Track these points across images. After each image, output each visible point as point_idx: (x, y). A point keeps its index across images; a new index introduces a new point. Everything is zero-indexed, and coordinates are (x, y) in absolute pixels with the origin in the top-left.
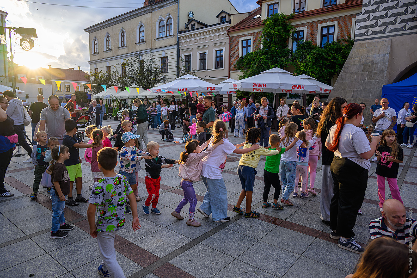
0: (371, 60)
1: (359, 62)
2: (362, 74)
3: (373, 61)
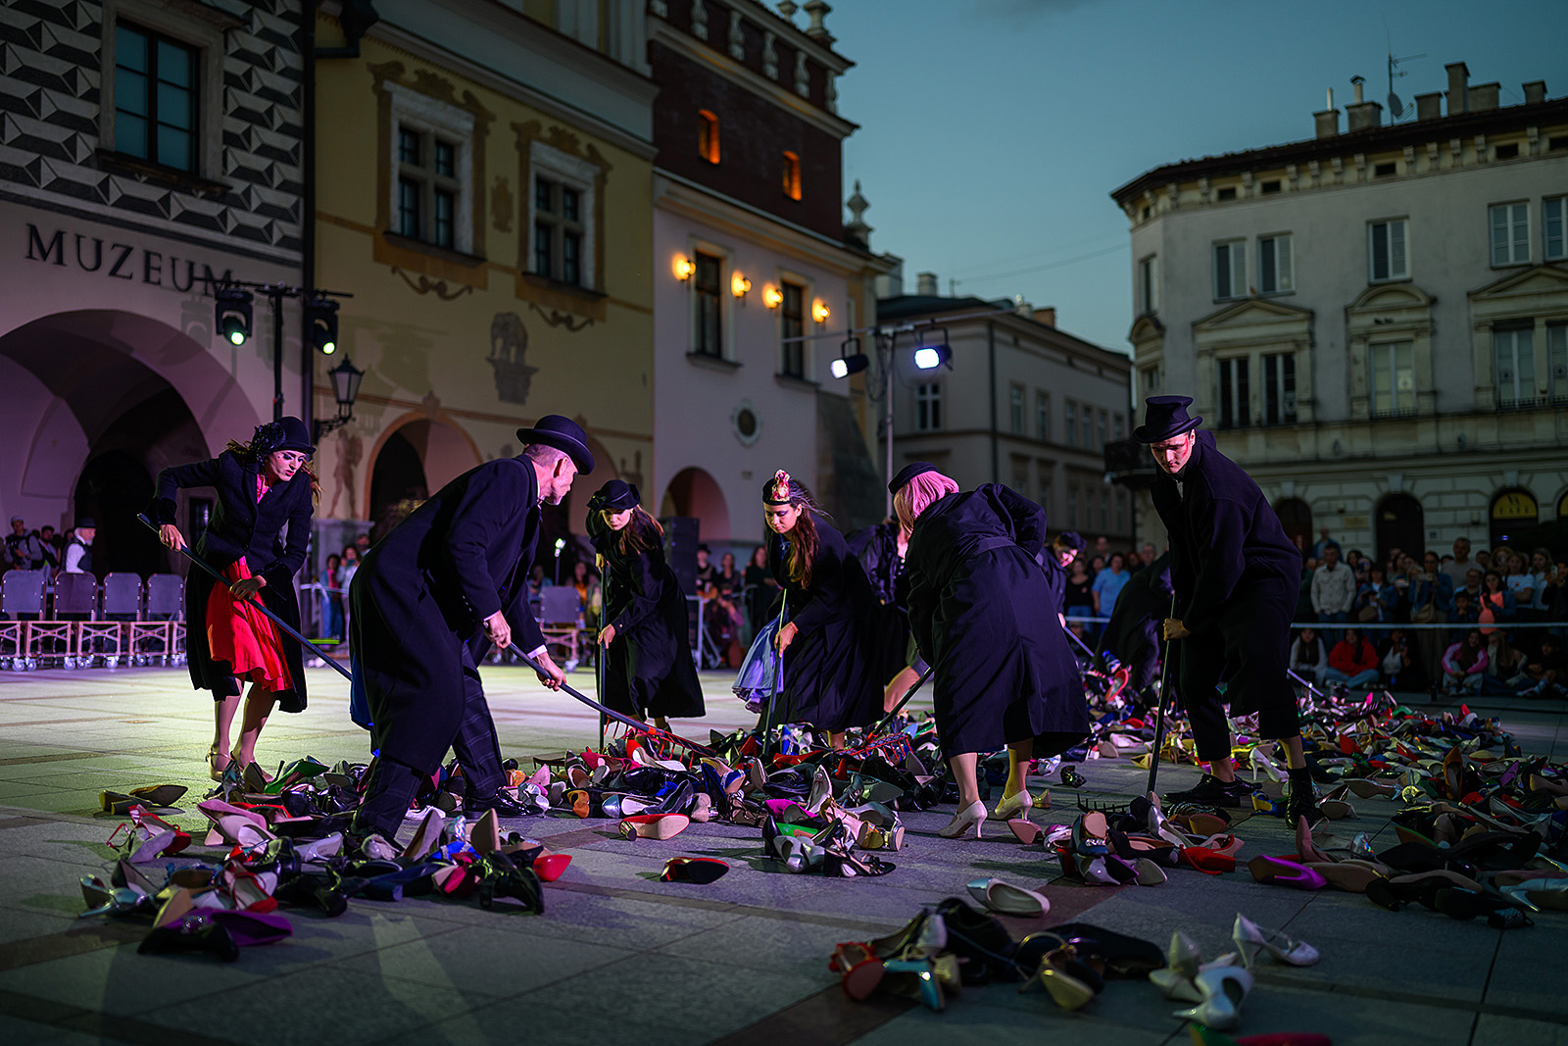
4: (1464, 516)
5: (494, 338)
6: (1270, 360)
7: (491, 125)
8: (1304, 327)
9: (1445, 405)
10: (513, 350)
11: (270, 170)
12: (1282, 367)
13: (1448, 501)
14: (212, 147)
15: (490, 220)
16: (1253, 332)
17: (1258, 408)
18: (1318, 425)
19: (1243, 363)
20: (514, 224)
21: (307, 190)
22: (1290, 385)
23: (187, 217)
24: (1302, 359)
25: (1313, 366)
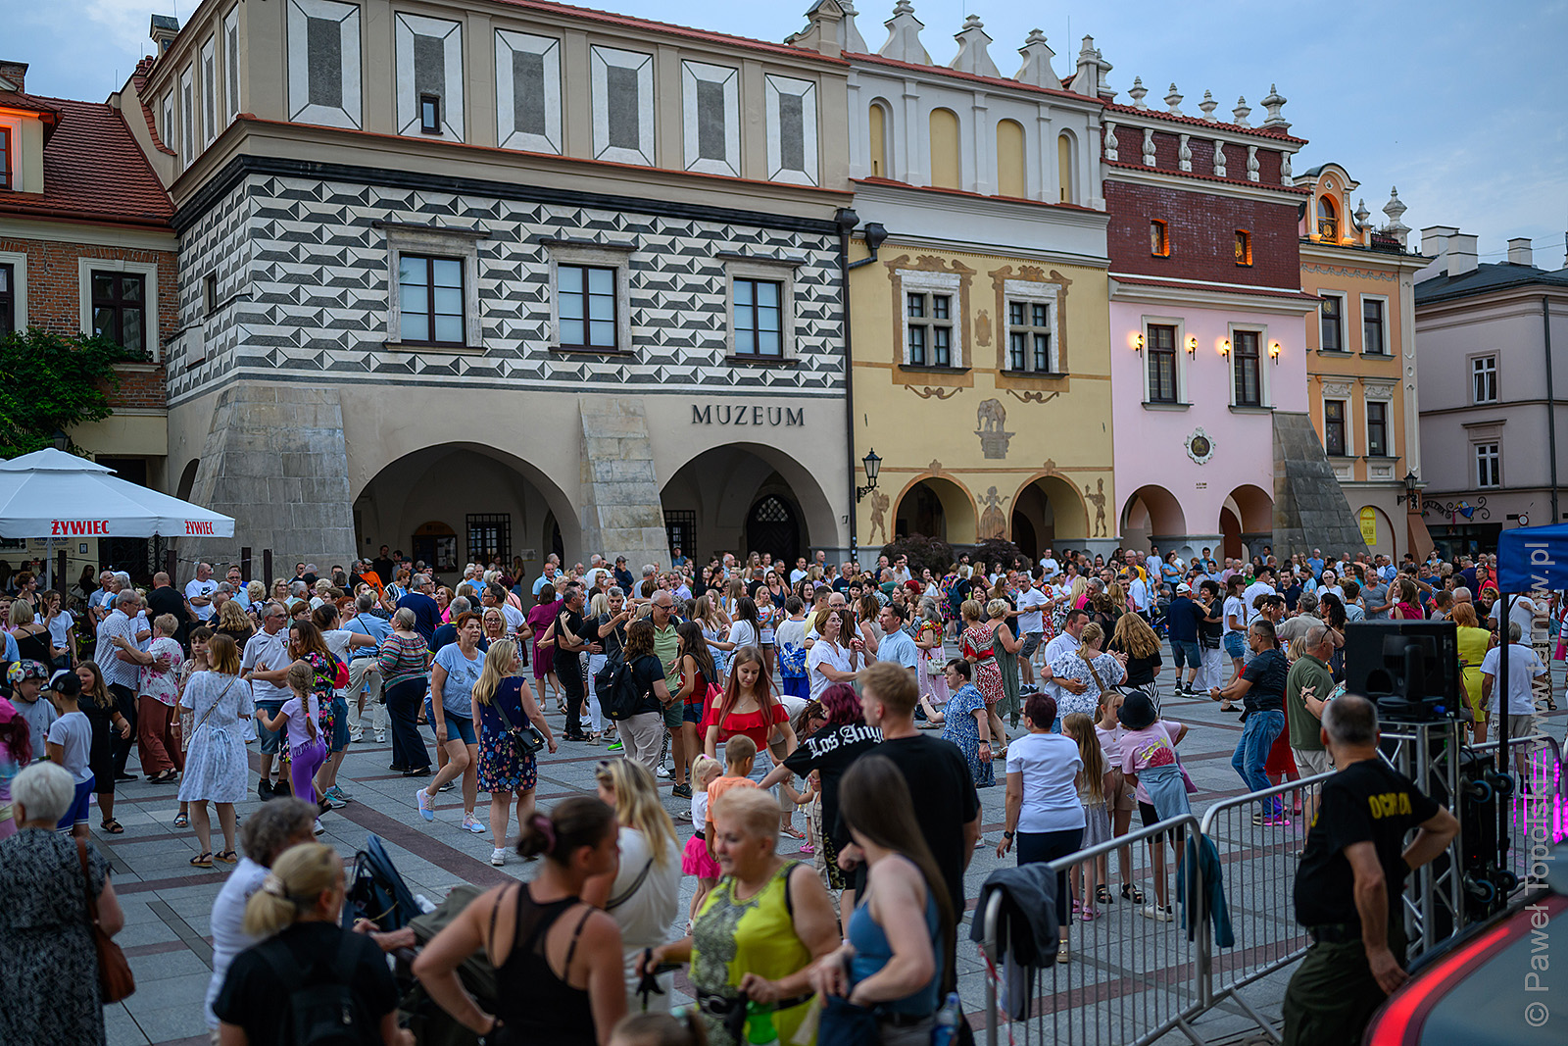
0: (300, 442)
1: (266, 444)
2: (286, 483)
3: (306, 447)
5: (980, 418)
7: (973, 278)
10: (995, 423)
11: (824, 344)
14: (789, 337)
15: (974, 340)
20: (993, 340)
21: (847, 351)
23: (777, 382)
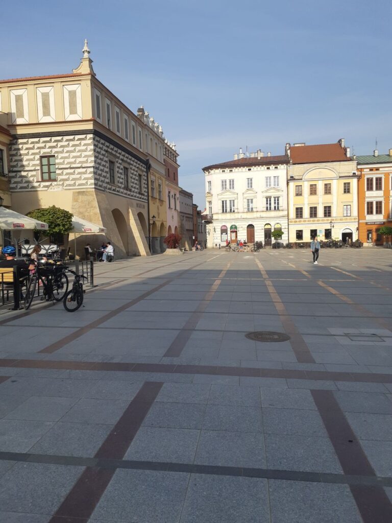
4: (261, 228)
6: (230, 201)
7: (156, 178)
8: (236, 196)
9: (258, 210)
10: (159, 210)
12: (232, 202)
13: (258, 226)
15: (156, 192)
16: (228, 196)
17: (228, 210)
18: (238, 213)
19: (226, 201)
22: (234, 206)
23: (142, 199)
24: (236, 202)
25: (238, 202)
